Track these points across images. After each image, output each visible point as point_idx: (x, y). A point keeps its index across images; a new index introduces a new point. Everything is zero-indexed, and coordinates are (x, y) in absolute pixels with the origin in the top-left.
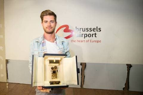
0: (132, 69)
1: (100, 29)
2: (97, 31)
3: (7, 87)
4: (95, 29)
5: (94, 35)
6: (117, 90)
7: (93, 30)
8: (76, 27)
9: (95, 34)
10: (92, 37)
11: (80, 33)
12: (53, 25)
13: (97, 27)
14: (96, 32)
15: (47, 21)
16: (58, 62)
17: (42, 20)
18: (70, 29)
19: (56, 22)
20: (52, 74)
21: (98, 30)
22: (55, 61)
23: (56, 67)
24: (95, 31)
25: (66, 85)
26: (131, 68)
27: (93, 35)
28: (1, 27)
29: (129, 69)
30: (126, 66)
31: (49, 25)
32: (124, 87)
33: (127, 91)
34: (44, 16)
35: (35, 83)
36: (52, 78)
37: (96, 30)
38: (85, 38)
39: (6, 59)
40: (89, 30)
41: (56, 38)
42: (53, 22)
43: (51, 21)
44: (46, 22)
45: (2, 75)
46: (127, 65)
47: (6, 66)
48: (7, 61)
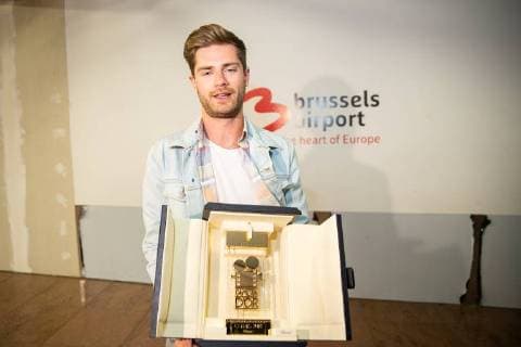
0: (489, 233)
1: (376, 98)
2: (366, 105)
3: (83, 300)
4: (359, 98)
5: (356, 120)
6: (441, 304)
7: (353, 102)
8: (296, 95)
9: (360, 115)
10: (351, 124)
11: (309, 113)
12: (234, 79)
13: (366, 93)
14: (363, 109)
15: (209, 68)
16: (261, 240)
17: (192, 66)
18: (274, 100)
19: (245, 71)
20: (237, 287)
21: (370, 102)
22: (249, 236)
23: (253, 263)
24: (359, 106)
25: (295, 339)
26: (489, 228)
27: (351, 117)
28: (59, 101)
29: (481, 233)
30: (471, 223)
31: (221, 82)
32: (464, 292)
33: (474, 306)
34: (197, 48)
35: (165, 322)
36: (237, 307)
37: (362, 102)
38: (325, 130)
39: (77, 204)
40: (340, 103)
41: (245, 130)
42: (235, 70)
43: (227, 65)
44: (209, 70)
45: (66, 256)
46: (473, 217)
47: (78, 224)
48: (80, 212)
